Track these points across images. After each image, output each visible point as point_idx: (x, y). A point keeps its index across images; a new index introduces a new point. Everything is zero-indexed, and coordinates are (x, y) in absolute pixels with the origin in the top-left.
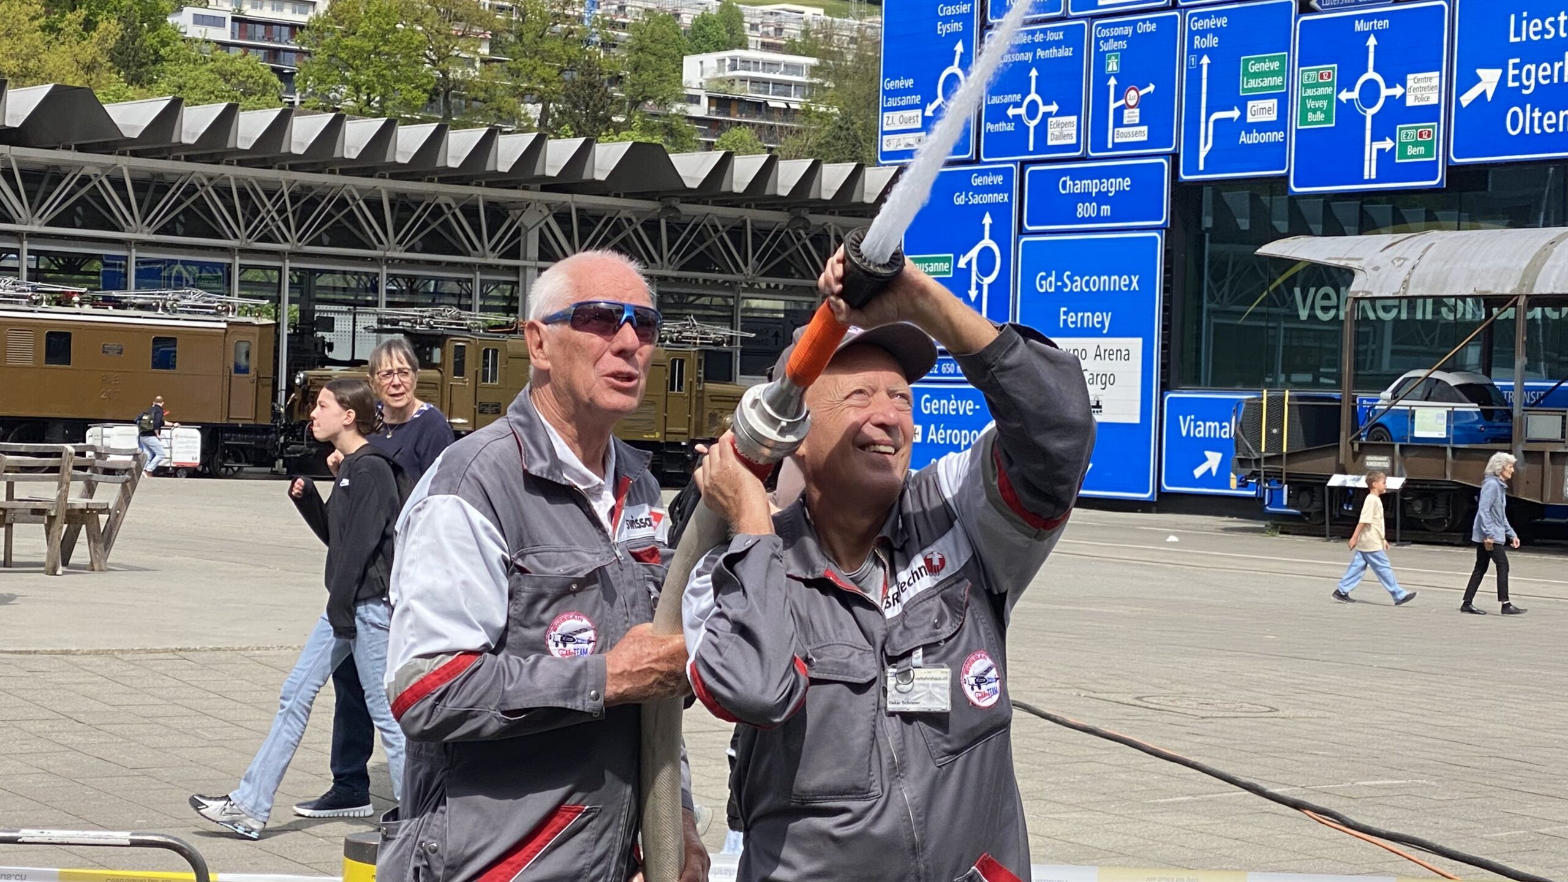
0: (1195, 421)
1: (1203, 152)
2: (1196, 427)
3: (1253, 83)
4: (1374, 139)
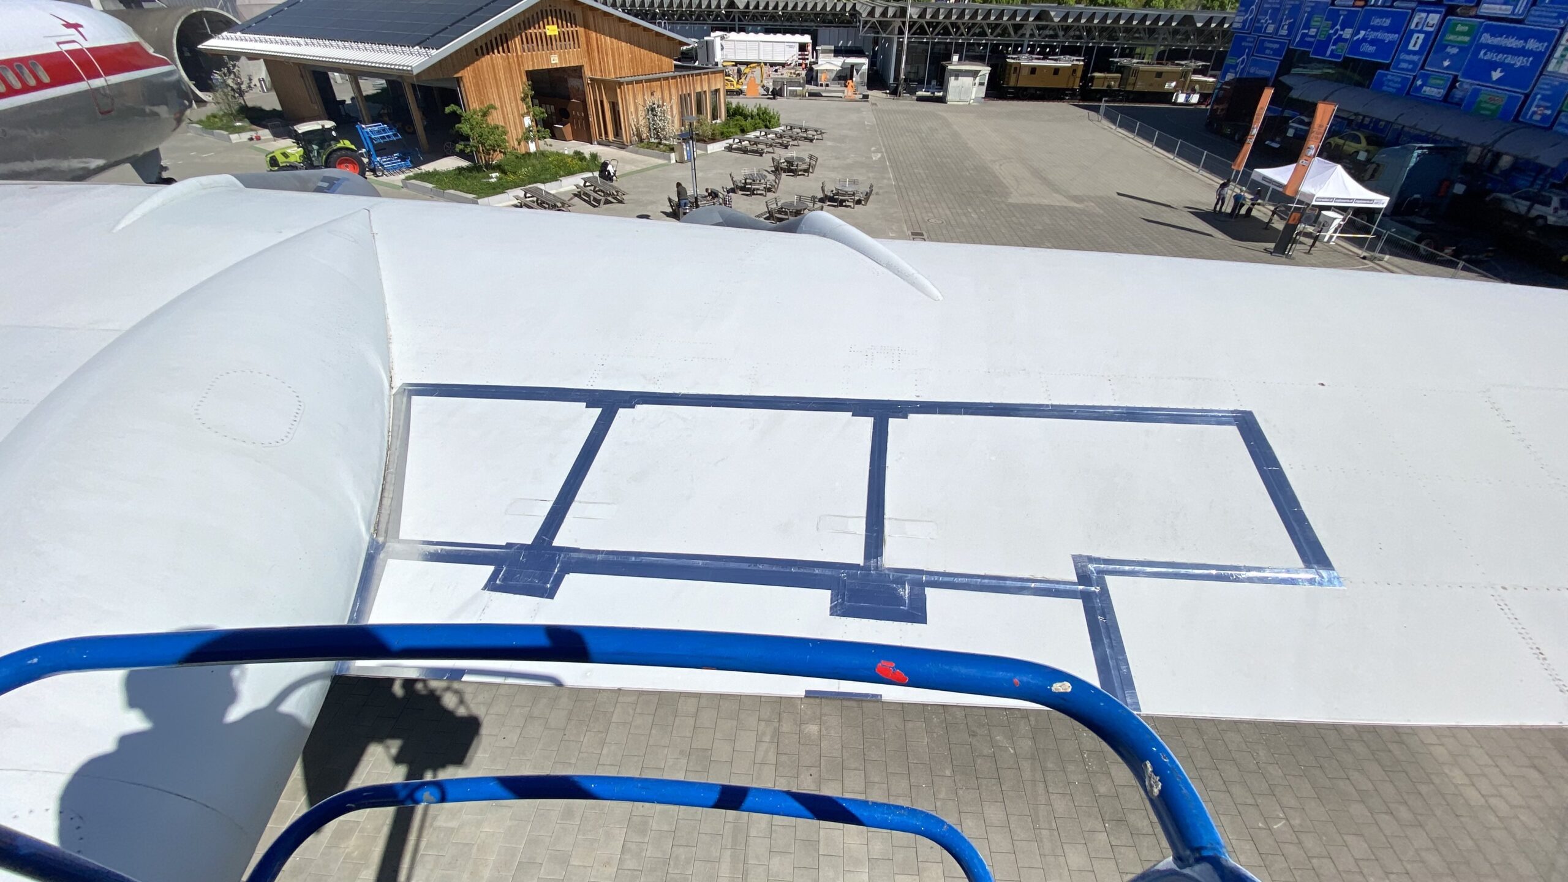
3: (1313, 24)
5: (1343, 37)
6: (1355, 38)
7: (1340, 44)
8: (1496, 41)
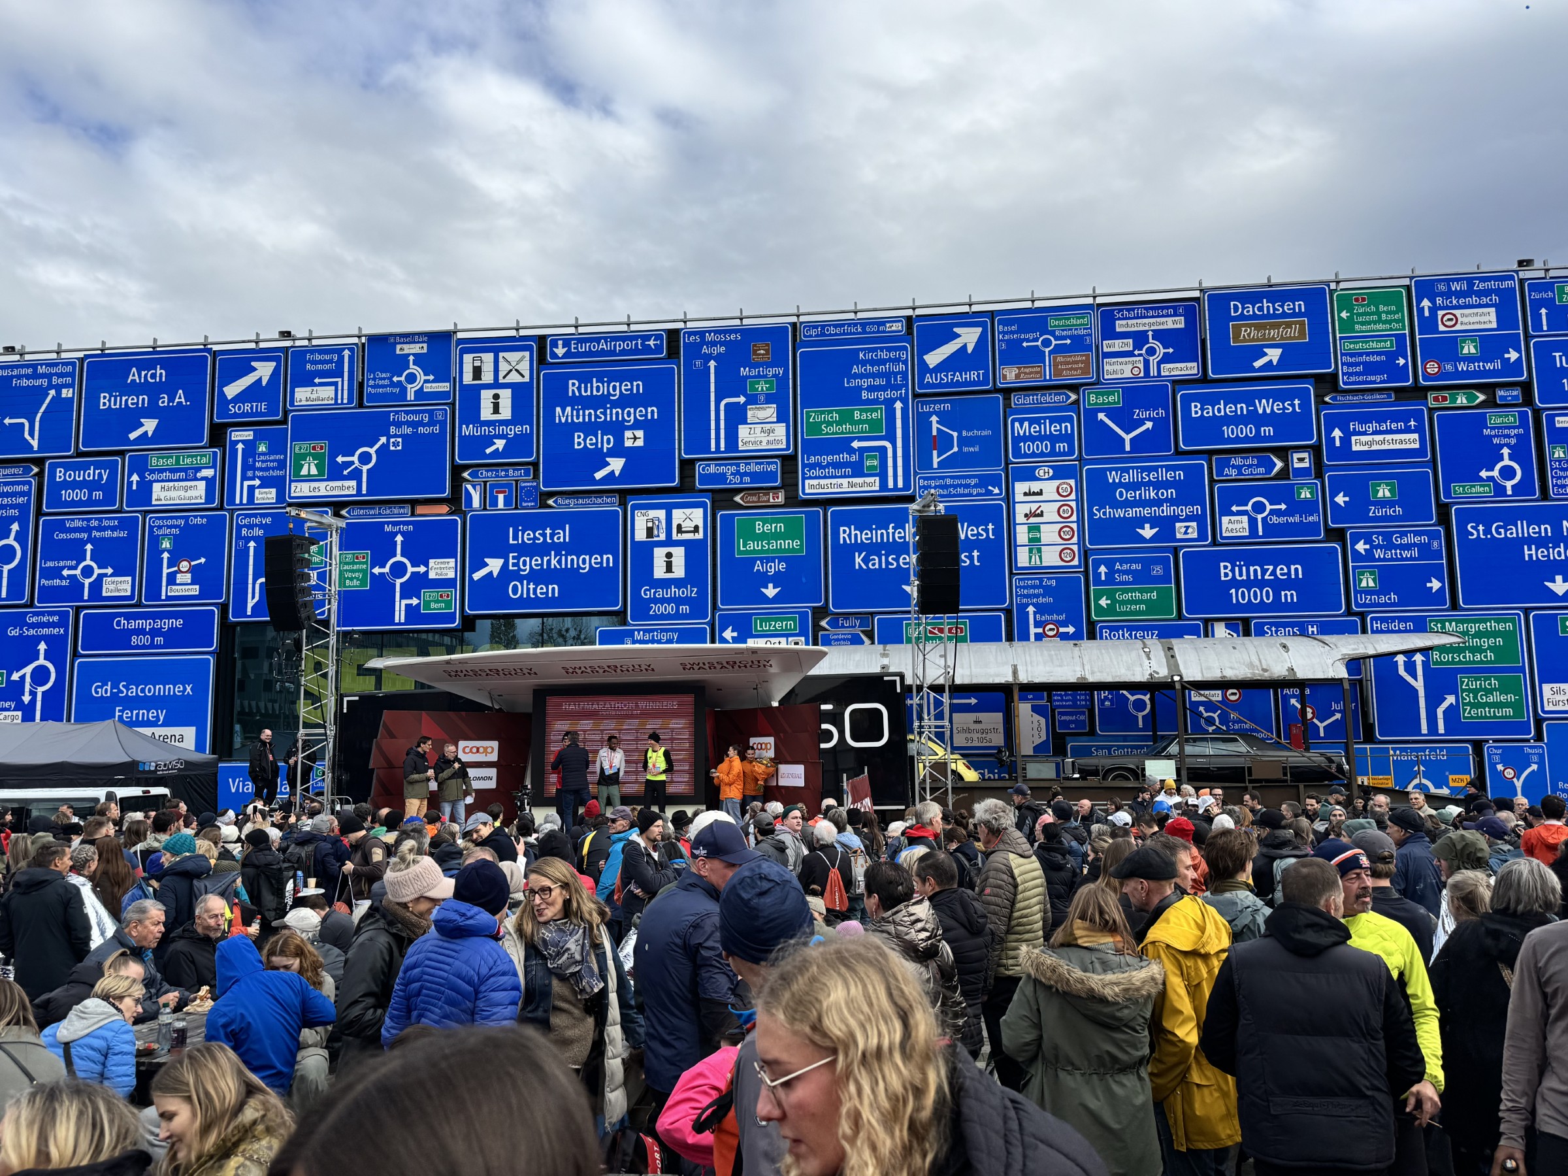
1: (251, 603)
4: (402, 598)
5: (432, 575)
6: (477, 576)
7: (427, 594)
8: (877, 535)
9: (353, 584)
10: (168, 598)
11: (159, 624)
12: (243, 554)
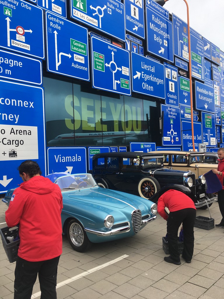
0: (61, 157)
1: (58, 65)
2: (62, 159)
3: (75, 48)
5: (123, 73)
9: (99, 68)
10: (12, 47)
11: (7, 61)
12: (52, 36)
